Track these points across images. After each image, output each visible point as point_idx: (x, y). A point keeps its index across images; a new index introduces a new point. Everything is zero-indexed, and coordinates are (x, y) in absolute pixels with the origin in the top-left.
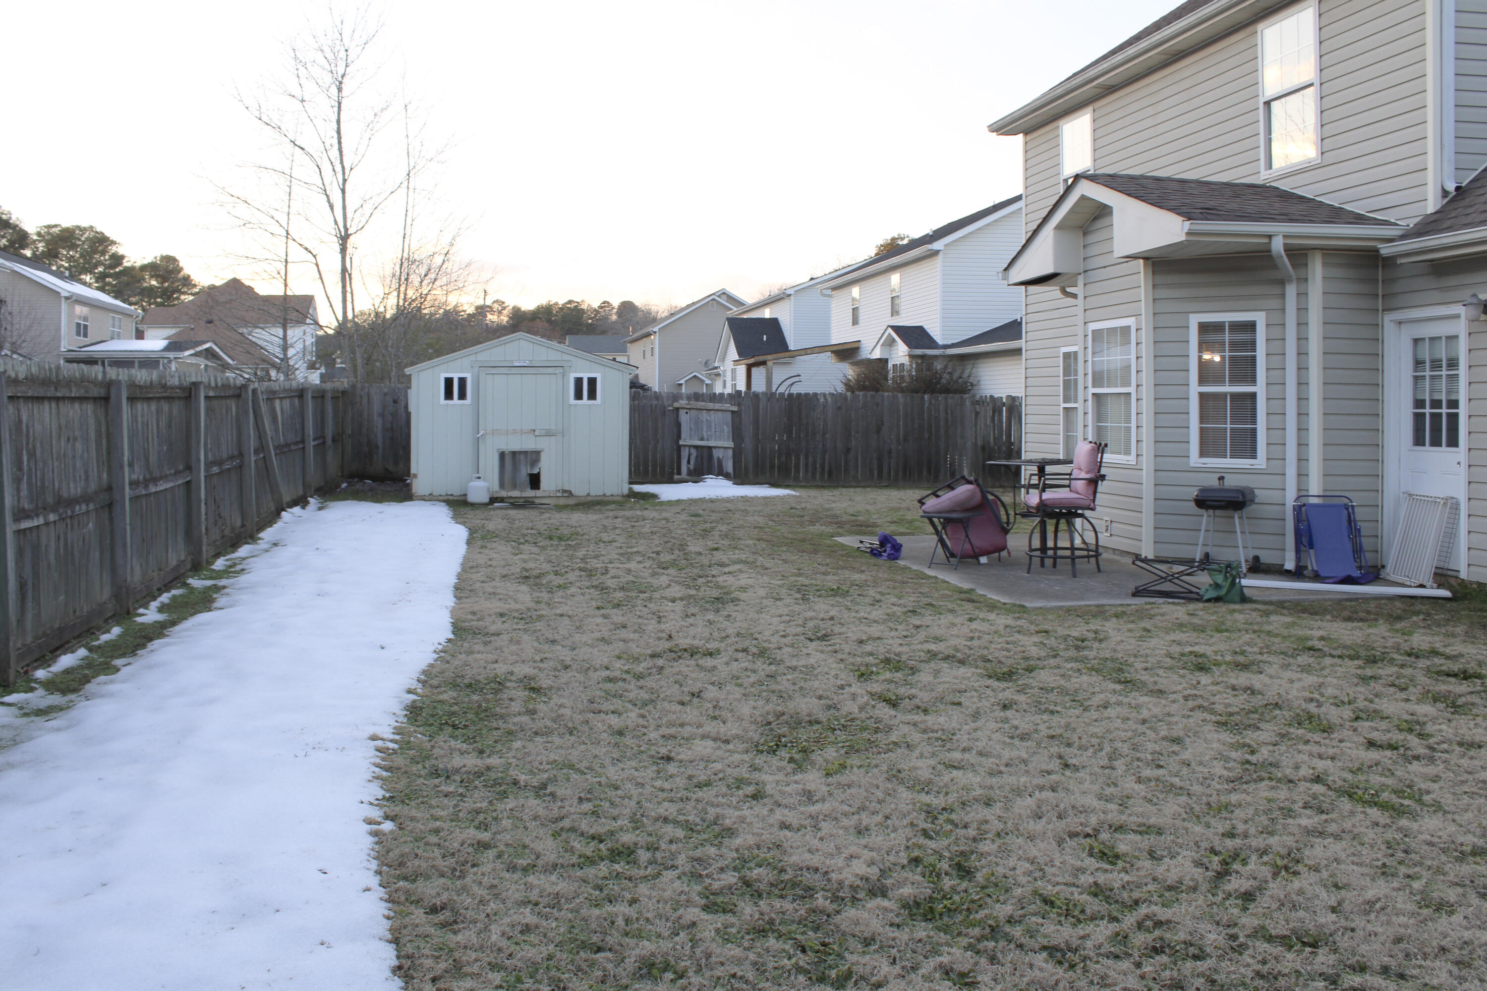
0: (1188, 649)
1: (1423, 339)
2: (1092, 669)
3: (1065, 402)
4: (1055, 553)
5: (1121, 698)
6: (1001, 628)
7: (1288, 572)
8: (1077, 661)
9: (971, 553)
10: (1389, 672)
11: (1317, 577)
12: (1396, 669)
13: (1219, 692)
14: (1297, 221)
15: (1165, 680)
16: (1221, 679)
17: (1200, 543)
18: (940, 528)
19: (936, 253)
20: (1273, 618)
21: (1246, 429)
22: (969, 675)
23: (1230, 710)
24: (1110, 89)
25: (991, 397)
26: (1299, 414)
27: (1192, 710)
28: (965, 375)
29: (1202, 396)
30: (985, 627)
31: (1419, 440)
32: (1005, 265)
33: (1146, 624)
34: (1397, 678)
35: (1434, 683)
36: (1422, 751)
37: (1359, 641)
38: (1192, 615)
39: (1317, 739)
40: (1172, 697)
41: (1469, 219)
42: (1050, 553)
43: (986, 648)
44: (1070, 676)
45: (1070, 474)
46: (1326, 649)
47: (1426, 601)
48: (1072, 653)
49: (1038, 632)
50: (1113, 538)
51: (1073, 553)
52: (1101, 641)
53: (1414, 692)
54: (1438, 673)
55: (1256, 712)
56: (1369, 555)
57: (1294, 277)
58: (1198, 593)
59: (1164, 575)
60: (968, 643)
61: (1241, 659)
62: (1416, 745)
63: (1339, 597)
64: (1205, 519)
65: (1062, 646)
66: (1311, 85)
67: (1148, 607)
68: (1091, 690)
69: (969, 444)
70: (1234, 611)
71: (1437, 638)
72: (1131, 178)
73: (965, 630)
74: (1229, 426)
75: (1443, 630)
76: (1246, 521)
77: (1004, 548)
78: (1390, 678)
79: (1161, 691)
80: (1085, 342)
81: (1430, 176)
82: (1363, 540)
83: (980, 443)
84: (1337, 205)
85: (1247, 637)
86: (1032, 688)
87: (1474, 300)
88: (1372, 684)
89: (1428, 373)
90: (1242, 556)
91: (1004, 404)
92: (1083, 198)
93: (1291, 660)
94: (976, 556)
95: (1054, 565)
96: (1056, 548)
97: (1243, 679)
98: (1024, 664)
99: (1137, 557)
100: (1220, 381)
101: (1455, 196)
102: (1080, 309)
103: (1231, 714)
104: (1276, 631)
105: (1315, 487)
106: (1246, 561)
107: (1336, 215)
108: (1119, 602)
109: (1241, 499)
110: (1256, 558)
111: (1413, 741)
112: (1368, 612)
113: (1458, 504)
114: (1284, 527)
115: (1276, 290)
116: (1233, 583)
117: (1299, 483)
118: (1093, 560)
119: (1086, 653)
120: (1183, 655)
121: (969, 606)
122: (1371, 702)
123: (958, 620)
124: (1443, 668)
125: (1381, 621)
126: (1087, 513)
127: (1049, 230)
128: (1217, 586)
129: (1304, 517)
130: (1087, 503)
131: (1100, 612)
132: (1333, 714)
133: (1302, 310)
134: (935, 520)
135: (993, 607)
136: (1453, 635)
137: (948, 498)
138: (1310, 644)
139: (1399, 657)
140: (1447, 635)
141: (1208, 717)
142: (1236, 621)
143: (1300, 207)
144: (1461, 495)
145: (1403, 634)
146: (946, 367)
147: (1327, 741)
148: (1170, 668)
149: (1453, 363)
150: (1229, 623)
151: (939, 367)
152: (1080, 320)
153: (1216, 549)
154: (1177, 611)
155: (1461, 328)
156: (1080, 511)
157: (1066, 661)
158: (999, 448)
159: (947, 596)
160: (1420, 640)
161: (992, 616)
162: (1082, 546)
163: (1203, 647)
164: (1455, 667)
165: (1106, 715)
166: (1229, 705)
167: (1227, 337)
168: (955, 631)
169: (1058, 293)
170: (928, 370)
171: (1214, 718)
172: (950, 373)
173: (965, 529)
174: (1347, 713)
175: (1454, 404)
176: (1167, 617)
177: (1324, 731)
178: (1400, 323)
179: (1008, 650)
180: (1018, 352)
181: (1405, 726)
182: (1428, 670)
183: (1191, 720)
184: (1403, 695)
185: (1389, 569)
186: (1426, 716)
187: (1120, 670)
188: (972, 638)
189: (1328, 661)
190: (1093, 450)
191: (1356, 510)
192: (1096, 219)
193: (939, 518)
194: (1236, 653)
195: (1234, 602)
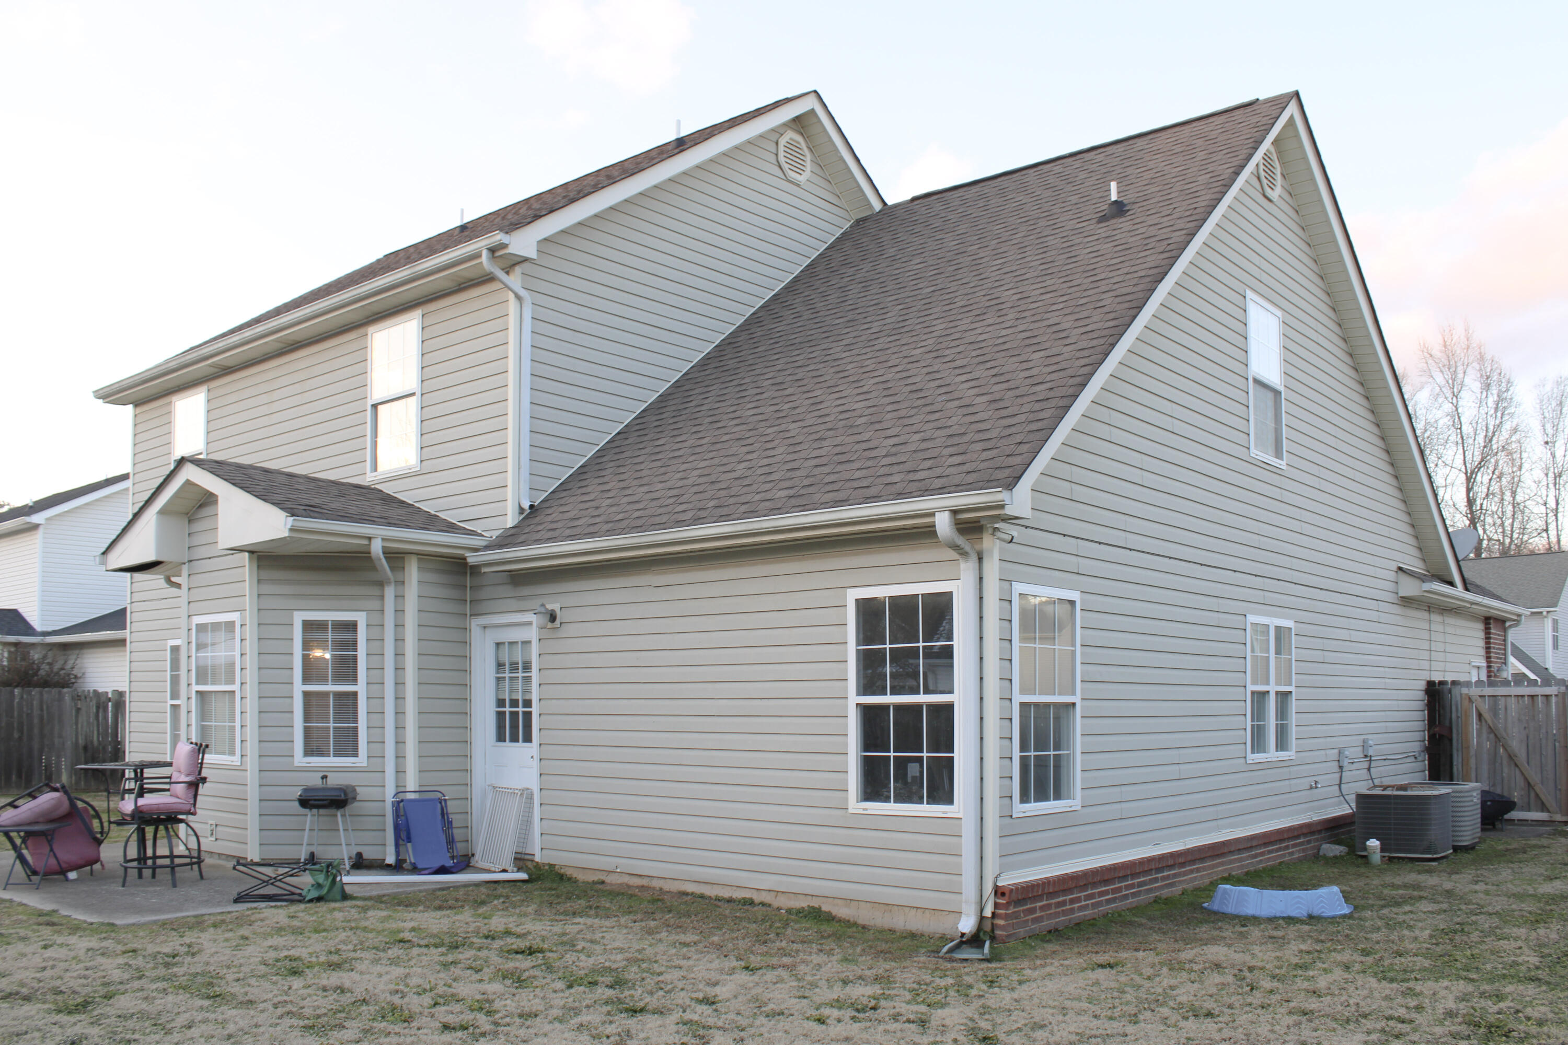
0: (286, 953)
1: (504, 643)
2: (181, 987)
3: (172, 698)
4: (154, 863)
5: (207, 1015)
6: (82, 953)
7: (389, 866)
8: (164, 980)
9: (56, 867)
10: (468, 956)
11: (415, 870)
12: (473, 952)
13: (310, 995)
14: (395, 525)
15: (257, 990)
16: (312, 981)
17: (305, 843)
18: (18, 841)
19: (36, 527)
20: (371, 913)
21: (349, 728)
22: (33, 1013)
23: (318, 1012)
24: (226, 371)
25: (95, 691)
26: (396, 713)
27: (281, 1017)
28: (68, 667)
29: (306, 694)
30: (62, 953)
31: (501, 738)
32: (104, 550)
33: (245, 931)
34: (474, 960)
35: (504, 961)
36: (488, 1027)
37: (445, 929)
38: (292, 917)
39: (397, 1030)
40: (261, 1006)
41: (538, 536)
42: (150, 862)
43: (60, 978)
44: (154, 998)
45: (170, 778)
46: (415, 940)
47: (507, 885)
48: (162, 971)
49: (124, 952)
50: (219, 842)
51: (172, 862)
52: (193, 955)
53: (487, 972)
54: (508, 952)
55: (343, 1011)
56: (459, 845)
57: (392, 579)
58: (300, 895)
59: (266, 878)
60: (38, 975)
61: (335, 958)
62: (484, 1022)
63: (434, 887)
64: (309, 817)
65: (149, 966)
66: (413, 394)
67: (249, 912)
68: (176, 1011)
69: (69, 744)
70: (334, 909)
71: (511, 919)
72: (239, 467)
73: (37, 961)
74: (332, 725)
75: (517, 911)
76: (348, 819)
77: (97, 860)
78: (469, 962)
79: (251, 1002)
80: (189, 636)
81: (510, 493)
82: (456, 832)
83: (81, 742)
84: (433, 512)
85: (343, 935)
86: (109, 1017)
87: (543, 610)
88: (453, 969)
89: (507, 675)
90: (344, 853)
91: (110, 700)
92: (188, 483)
93: (382, 954)
94: (63, 872)
95: (154, 876)
96: (155, 857)
97: (334, 979)
98: (102, 991)
99: (240, 862)
100: (323, 680)
101: (529, 514)
102: (183, 601)
103: (319, 1017)
104: (372, 927)
105: (412, 783)
106: (350, 858)
107: (431, 522)
108: (219, 910)
109: (343, 797)
110: (359, 855)
111: (482, 1019)
112: (457, 900)
113: (532, 794)
114: (384, 823)
115: (375, 591)
116: (334, 881)
117: (397, 779)
118: (195, 867)
119: (175, 969)
120: (278, 960)
121: (46, 931)
122: (450, 986)
123: (29, 950)
124: (514, 947)
125: (467, 908)
126: (191, 818)
127: (151, 514)
128: (319, 886)
129: (402, 813)
130: (187, 807)
131: (198, 923)
132: (414, 1003)
133: (399, 611)
134: (13, 834)
135: (76, 928)
136: (525, 915)
137: (28, 808)
138: (401, 935)
139: (479, 940)
140: (520, 915)
141: (295, 1022)
142: (335, 920)
143: (400, 511)
144: (535, 786)
145: (485, 918)
146: (45, 657)
147: (406, 1031)
148: (263, 976)
149: (527, 667)
150: (328, 923)
151: (36, 656)
152: (183, 612)
153: (321, 848)
154: (277, 914)
155: (532, 634)
156: (181, 817)
157: (152, 981)
158: (104, 748)
159: (21, 921)
160: (498, 922)
161: (73, 940)
162: (187, 853)
163: (299, 950)
164: (522, 944)
165: (189, 1036)
166: (319, 1007)
167: (330, 635)
168: (24, 962)
169: (162, 583)
170: (23, 659)
171: (301, 1023)
172: (50, 664)
173: (50, 843)
174: (427, 1000)
175: (528, 703)
176: (267, 922)
177: (405, 1021)
178: (485, 627)
179: (85, 977)
180: (122, 642)
181: (477, 1005)
182: (501, 950)
183: (279, 1028)
184: (478, 977)
185: (477, 857)
186: (495, 993)
187: (211, 984)
188: (44, 969)
189: (415, 951)
190: (193, 751)
191: (449, 803)
192: (201, 506)
193: (18, 832)
194: (331, 953)
195: (335, 901)
